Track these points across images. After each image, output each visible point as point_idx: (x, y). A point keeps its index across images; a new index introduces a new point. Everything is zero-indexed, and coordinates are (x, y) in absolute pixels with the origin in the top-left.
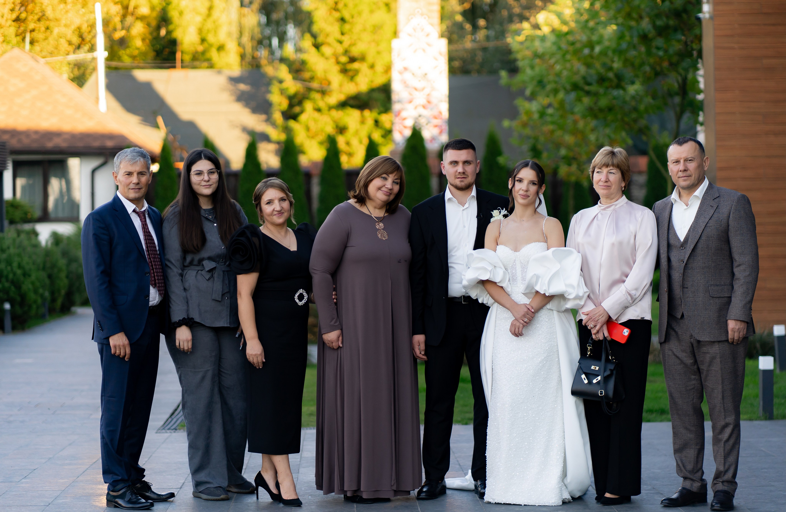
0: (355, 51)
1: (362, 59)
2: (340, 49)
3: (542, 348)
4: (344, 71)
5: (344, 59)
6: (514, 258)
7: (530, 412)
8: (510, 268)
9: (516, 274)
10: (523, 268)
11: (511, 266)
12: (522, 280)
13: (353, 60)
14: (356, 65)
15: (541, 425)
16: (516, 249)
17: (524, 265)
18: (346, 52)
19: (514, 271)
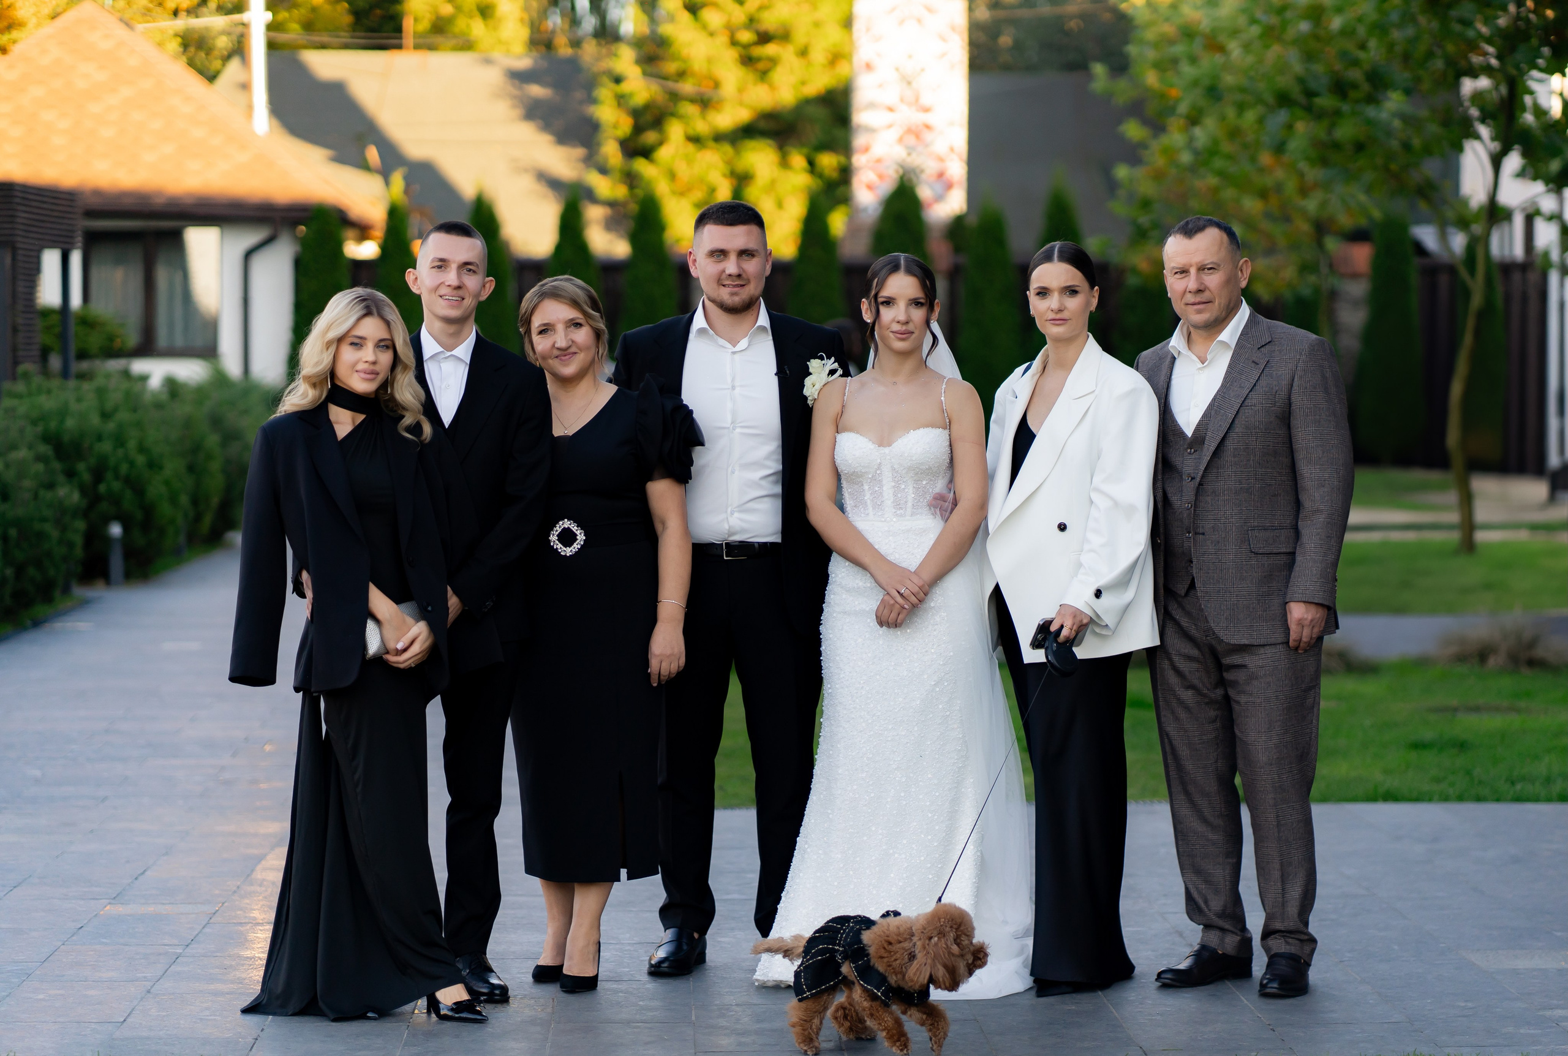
0: (770, 21)
1: (783, 36)
2: (739, 15)
3: (941, 654)
4: (747, 60)
5: (746, 36)
6: (879, 461)
7: (913, 790)
8: (869, 481)
9: (881, 493)
10: (898, 481)
11: (870, 476)
12: (894, 508)
13: (764, 38)
14: (770, 49)
15: (936, 817)
16: (884, 441)
17: (899, 475)
18: (751, 21)
19: (877, 489)
